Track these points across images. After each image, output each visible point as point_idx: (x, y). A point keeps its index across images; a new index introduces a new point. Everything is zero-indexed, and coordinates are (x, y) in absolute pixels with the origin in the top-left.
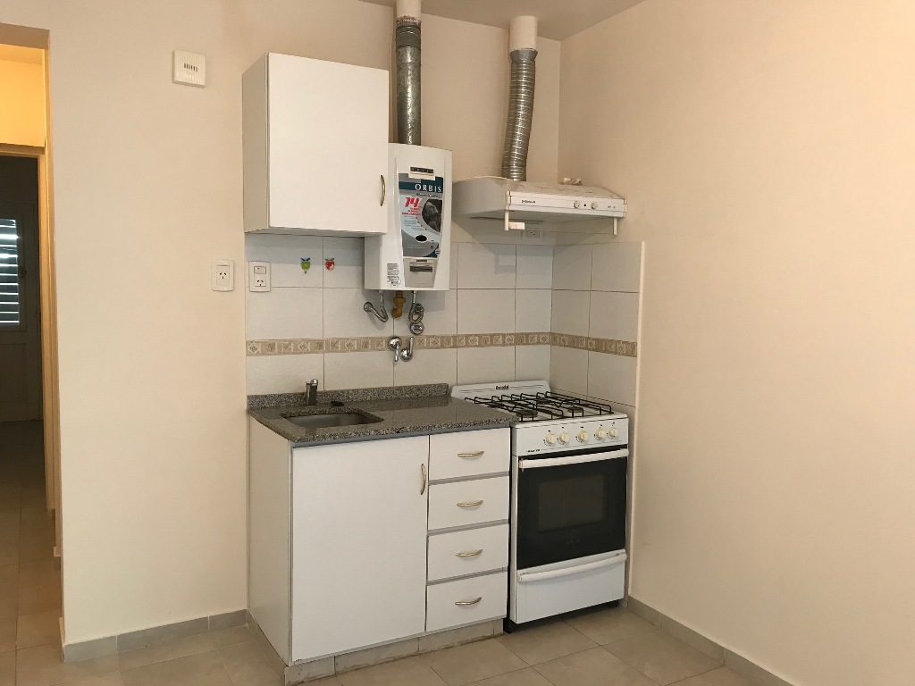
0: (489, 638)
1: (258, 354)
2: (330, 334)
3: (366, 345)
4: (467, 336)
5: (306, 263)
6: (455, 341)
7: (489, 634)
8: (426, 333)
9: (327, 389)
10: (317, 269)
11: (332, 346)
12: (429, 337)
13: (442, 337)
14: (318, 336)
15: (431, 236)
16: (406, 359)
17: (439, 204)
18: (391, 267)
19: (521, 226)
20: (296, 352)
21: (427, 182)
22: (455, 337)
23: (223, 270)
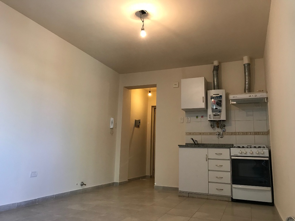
0: (227, 201)
1: (188, 135)
2: (203, 131)
3: (211, 134)
4: (239, 132)
5: (197, 117)
6: (235, 134)
7: (227, 200)
8: (226, 131)
9: (202, 143)
10: (199, 118)
11: (203, 134)
12: (227, 132)
13: (231, 132)
14: (200, 132)
15: (219, 108)
16: (222, 137)
17: (221, 101)
18: (209, 115)
19: (235, 103)
20: (195, 135)
21: (217, 97)
22: (235, 133)
23: (181, 119)
